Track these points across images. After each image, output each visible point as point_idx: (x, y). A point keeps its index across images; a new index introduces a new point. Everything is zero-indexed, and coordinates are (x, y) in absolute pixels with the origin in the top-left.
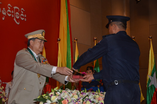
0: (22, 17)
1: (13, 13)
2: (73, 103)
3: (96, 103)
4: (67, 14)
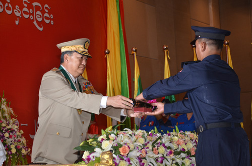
0: (47, 18)
1: (31, 12)
2: (138, 150)
3: (174, 149)
4: (118, 10)
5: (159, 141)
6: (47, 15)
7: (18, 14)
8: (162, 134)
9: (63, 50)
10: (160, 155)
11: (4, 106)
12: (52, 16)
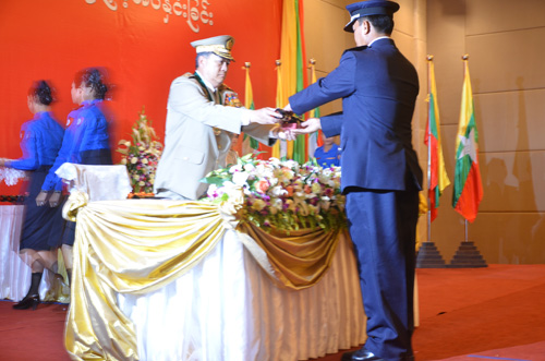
0: (204, 17)
1: (185, 8)
5: (313, 175)
6: (204, 13)
7: (168, 10)
8: (325, 167)
9: (198, 50)
11: (143, 125)
12: (211, 15)
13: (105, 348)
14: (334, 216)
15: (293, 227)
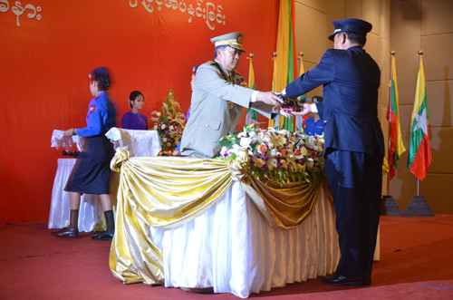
0: (219, 18)
1: (204, 12)
2: (277, 150)
5: (301, 141)
6: (219, 15)
7: (191, 13)
8: (310, 135)
10: (300, 157)
11: (171, 100)
12: (224, 17)
13: (139, 268)
14: (316, 173)
15: (286, 181)
